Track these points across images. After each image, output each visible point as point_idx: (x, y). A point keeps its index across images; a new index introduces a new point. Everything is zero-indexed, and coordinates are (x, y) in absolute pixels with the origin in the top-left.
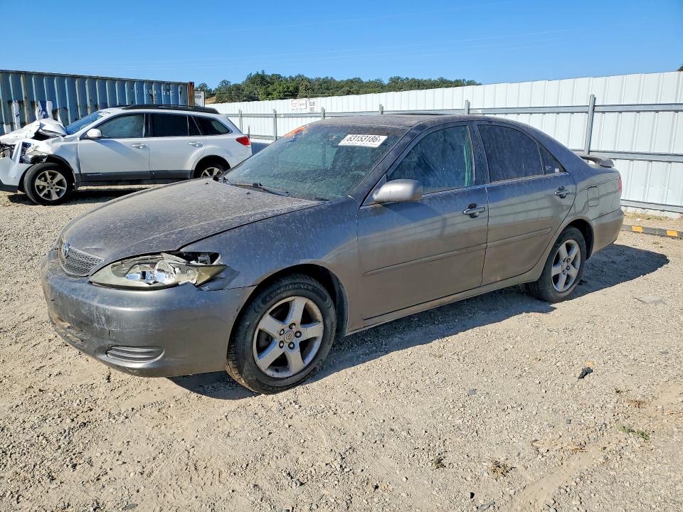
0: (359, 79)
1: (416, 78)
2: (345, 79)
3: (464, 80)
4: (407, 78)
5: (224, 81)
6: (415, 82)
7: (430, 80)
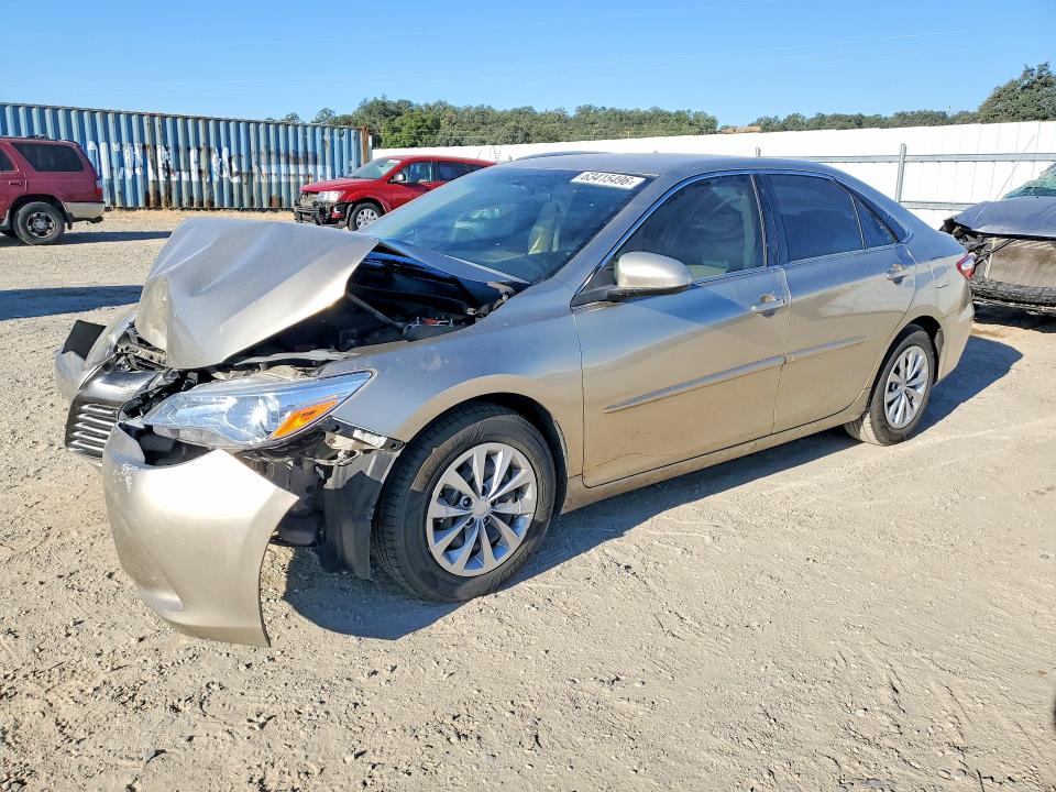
0: (530, 108)
1: (618, 108)
2: (509, 108)
3: (689, 111)
4: (604, 108)
5: (324, 111)
6: (616, 114)
7: (638, 111)
